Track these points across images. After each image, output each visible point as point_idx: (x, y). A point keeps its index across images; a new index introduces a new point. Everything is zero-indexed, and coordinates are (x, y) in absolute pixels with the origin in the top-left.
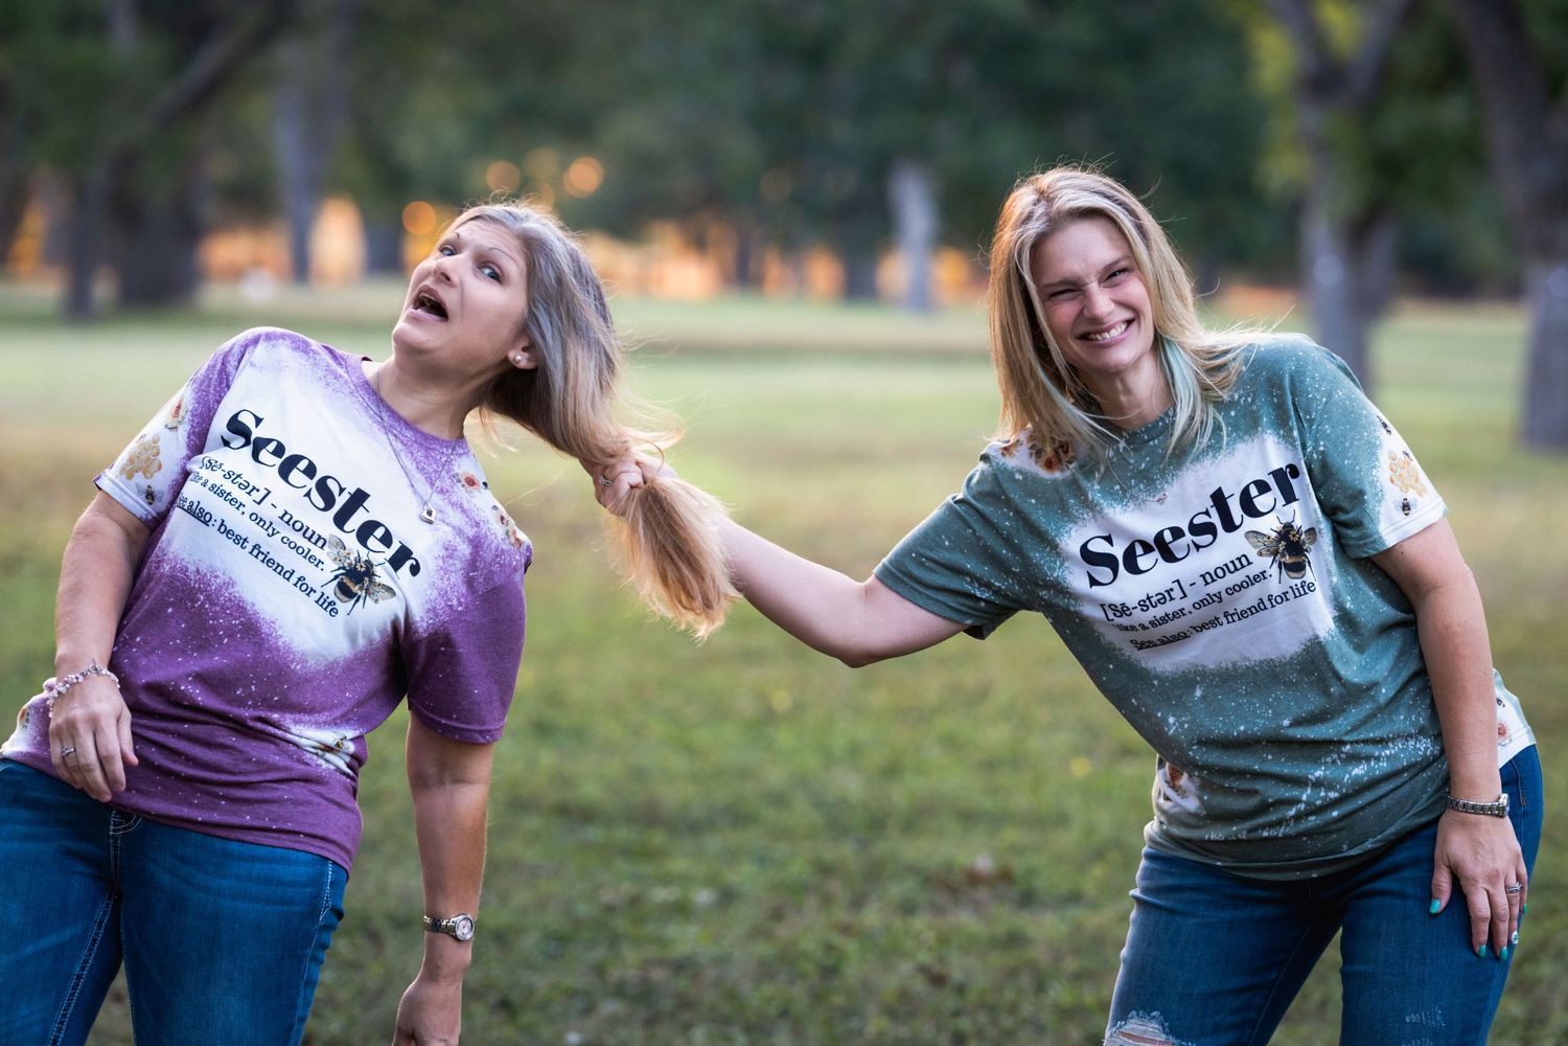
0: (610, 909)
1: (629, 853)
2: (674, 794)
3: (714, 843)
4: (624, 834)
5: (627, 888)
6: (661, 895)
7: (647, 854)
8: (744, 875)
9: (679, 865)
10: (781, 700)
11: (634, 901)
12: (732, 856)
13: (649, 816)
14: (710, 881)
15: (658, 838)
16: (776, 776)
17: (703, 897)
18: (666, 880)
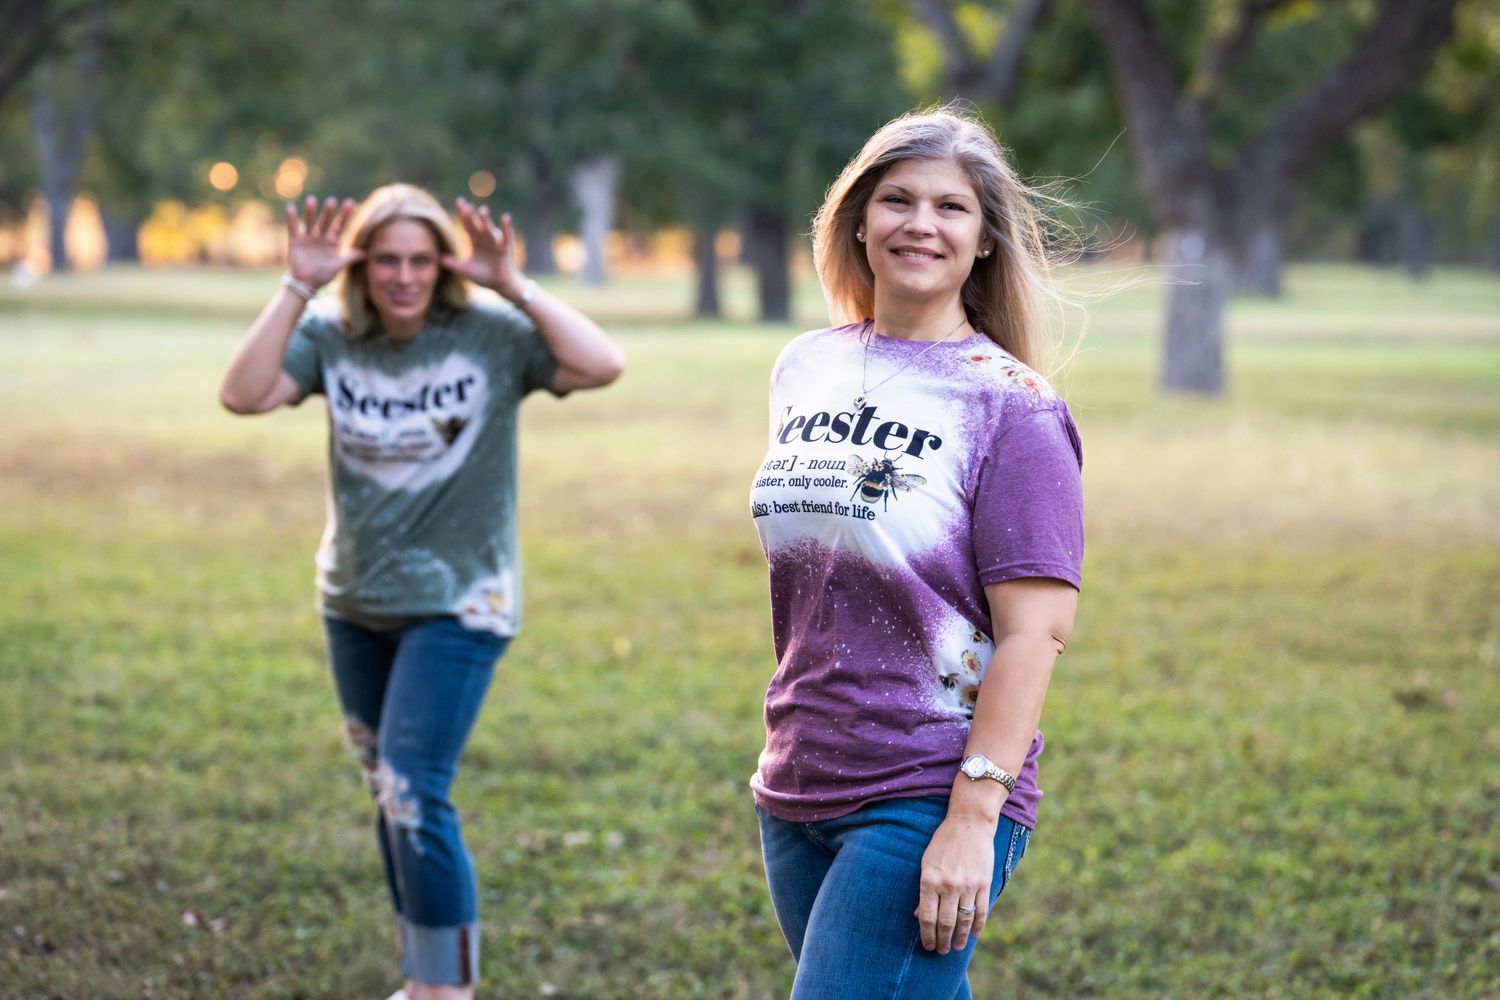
0: (532, 854)
1: (531, 797)
2: (559, 740)
3: (608, 785)
4: (523, 779)
5: (542, 834)
6: (575, 839)
7: (553, 800)
8: (643, 818)
9: (584, 810)
10: (622, 647)
11: (553, 846)
12: (627, 798)
13: (543, 764)
14: (617, 824)
15: (554, 783)
16: (643, 719)
17: (613, 839)
18: (575, 825)
